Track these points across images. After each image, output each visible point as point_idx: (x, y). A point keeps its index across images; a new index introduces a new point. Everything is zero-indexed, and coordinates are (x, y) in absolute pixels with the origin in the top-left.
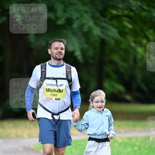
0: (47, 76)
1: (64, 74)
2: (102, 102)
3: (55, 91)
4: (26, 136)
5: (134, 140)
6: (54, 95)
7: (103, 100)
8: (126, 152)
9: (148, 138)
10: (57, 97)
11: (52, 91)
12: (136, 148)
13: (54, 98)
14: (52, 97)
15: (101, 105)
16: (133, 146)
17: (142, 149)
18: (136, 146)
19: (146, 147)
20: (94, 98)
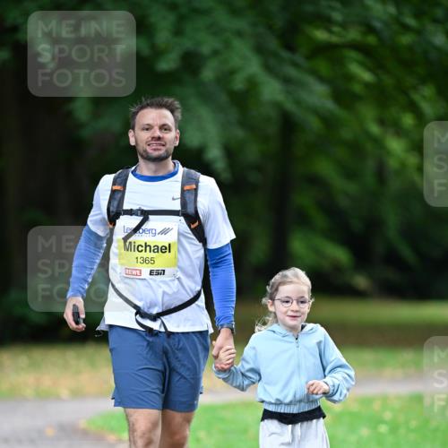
0: (126, 206)
1: (173, 199)
2: (302, 302)
3: (148, 248)
4: (64, 393)
5: (377, 406)
6: (145, 261)
7: (303, 297)
8: (353, 438)
9: (418, 399)
10: (155, 267)
11: (140, 248)
12: (383, 429)
13: (146, 269)
14: (139, 266)
15: (297, 311)
16: (376, 421)
17: (402, 431)
18: (382, 422)
19: (413, 424)
20: (277, 290)
